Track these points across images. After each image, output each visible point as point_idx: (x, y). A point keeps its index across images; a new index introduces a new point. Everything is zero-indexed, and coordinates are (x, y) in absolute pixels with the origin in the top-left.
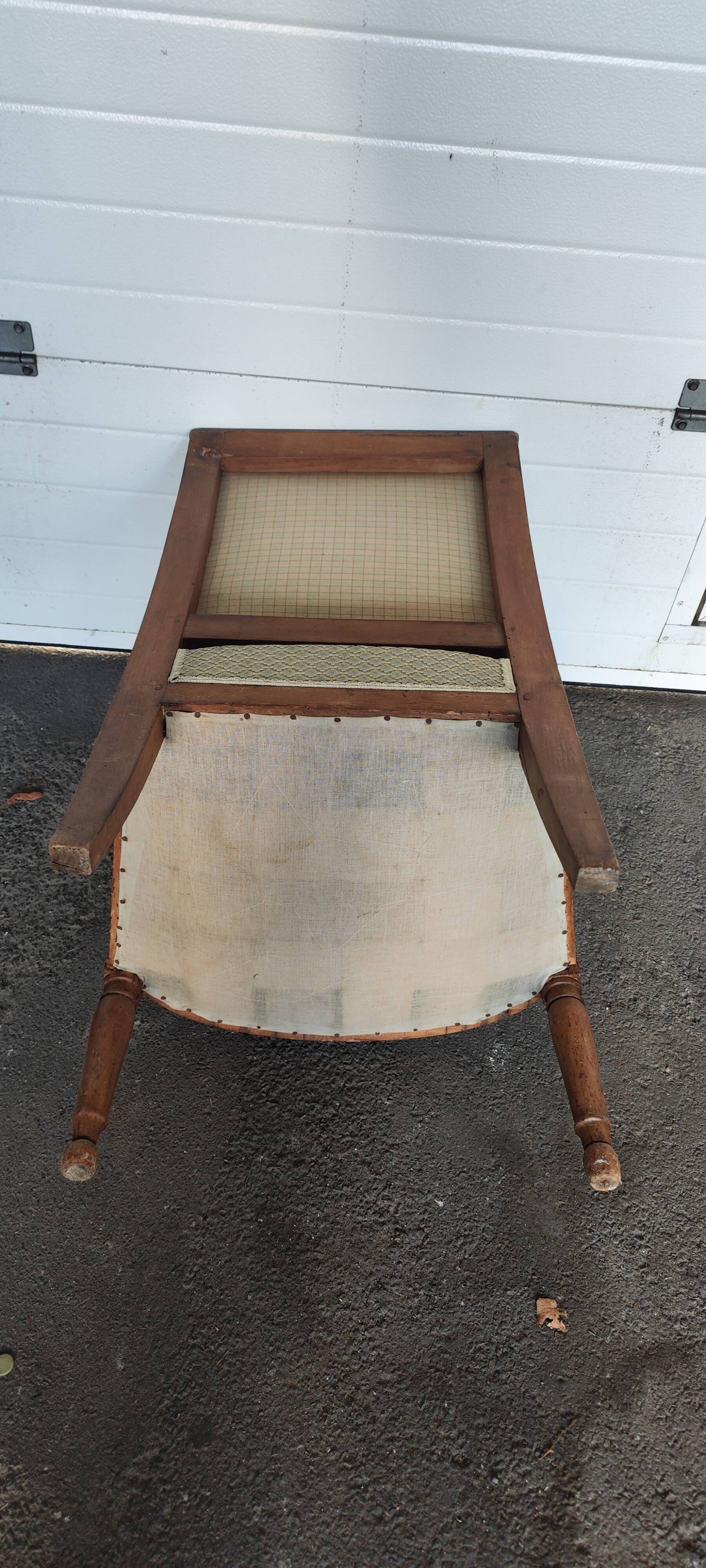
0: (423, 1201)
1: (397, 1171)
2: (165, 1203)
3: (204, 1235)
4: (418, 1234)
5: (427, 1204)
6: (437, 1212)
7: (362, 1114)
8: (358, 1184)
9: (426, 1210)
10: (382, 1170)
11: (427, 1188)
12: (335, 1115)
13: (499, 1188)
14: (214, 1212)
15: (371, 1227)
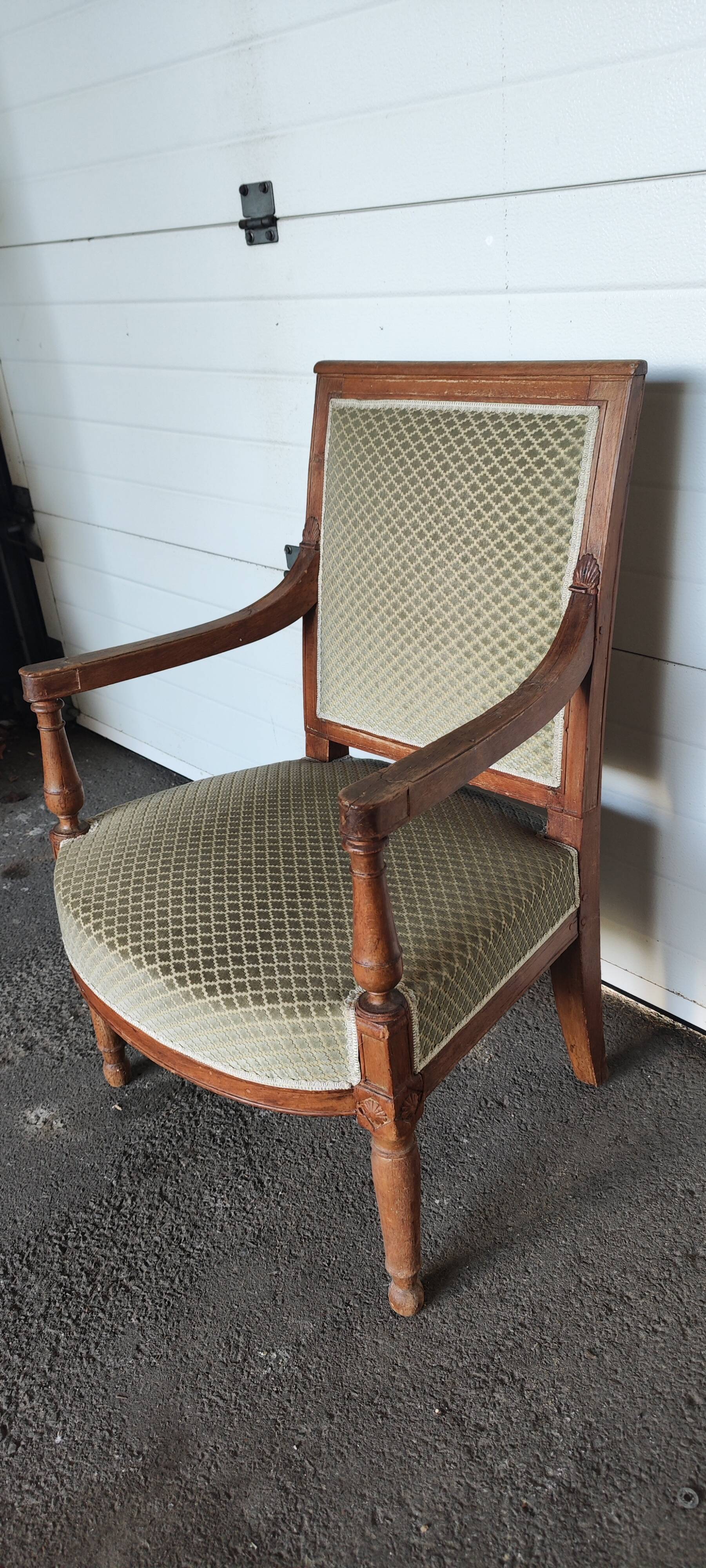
0: (50, 1423)
1: (66, 1380)
4: (11, 1446)
5: (50, 1430)
6: (46, 1444)
7: (104, 1312)
8: (28, 1363)
9: (42, 1433)
10: (57, 1369)
11: (66, 1415)
12: (86, 1296)
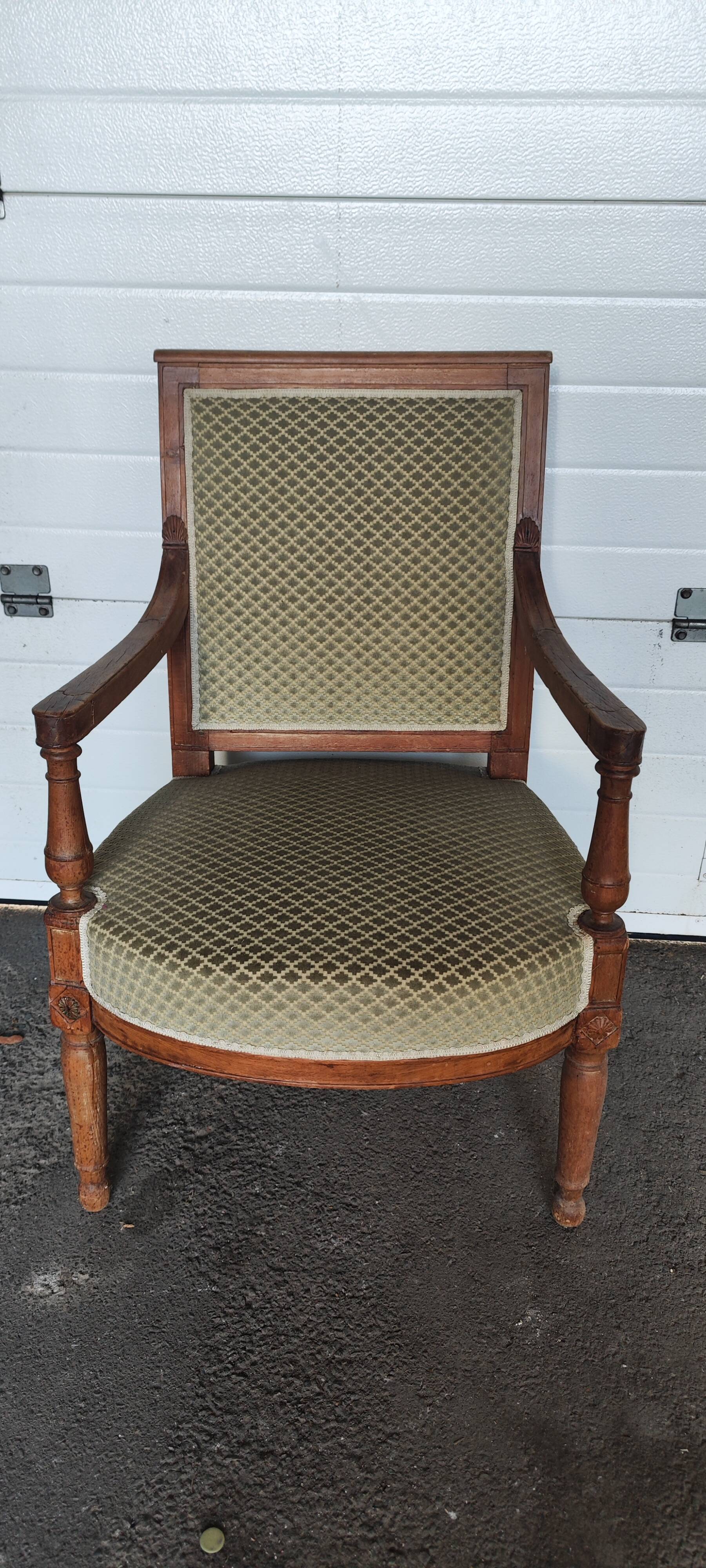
0: (429, 1511)
1: (395, 1469)
2: (85, 1503)
3: (128, 1549)
4: (420, 1557)
5: (436, 1515)
6: (447, 1528)
7: (353, 1393)
8: (342, 1485)
9: (433, 1524)
10: (375, 1467)
11: (434, 1493)
12: (319, 1394)
13: (533, 1496)
14: (146, 1517)
15: (356, 1545)
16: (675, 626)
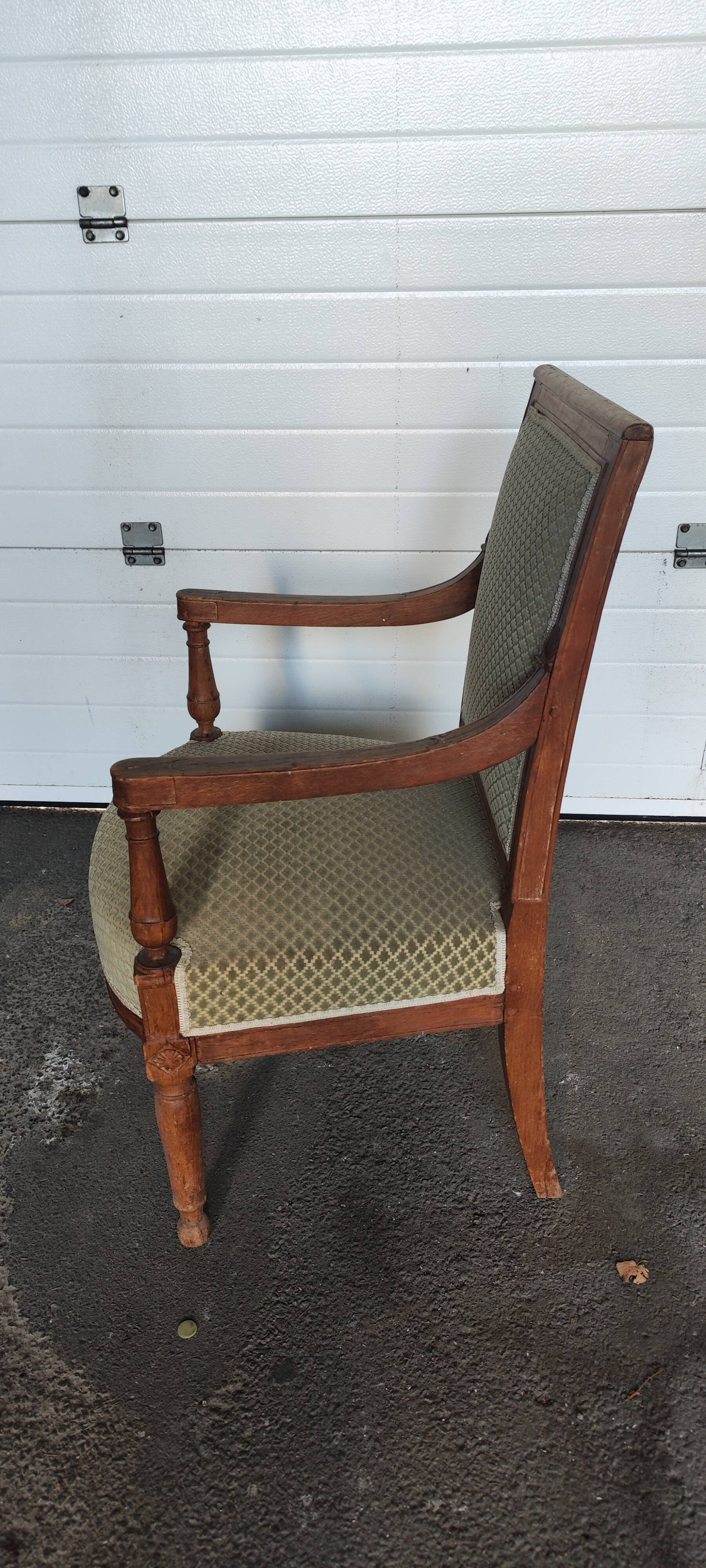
0: (501, 1192)
1: (475, 1169)
2: (254, 1193)
3: (289, 1217)
4: (496, 1217)
5: (506, 1194)
6: (515, 1201)
7: (440, 1126)
9: (504, 1199)
10: (460, 1168)
11: (505, 1182)
12: (415, 1127)
14: (299, 1199)
15: (450, 1212)
16: (676, 556)
